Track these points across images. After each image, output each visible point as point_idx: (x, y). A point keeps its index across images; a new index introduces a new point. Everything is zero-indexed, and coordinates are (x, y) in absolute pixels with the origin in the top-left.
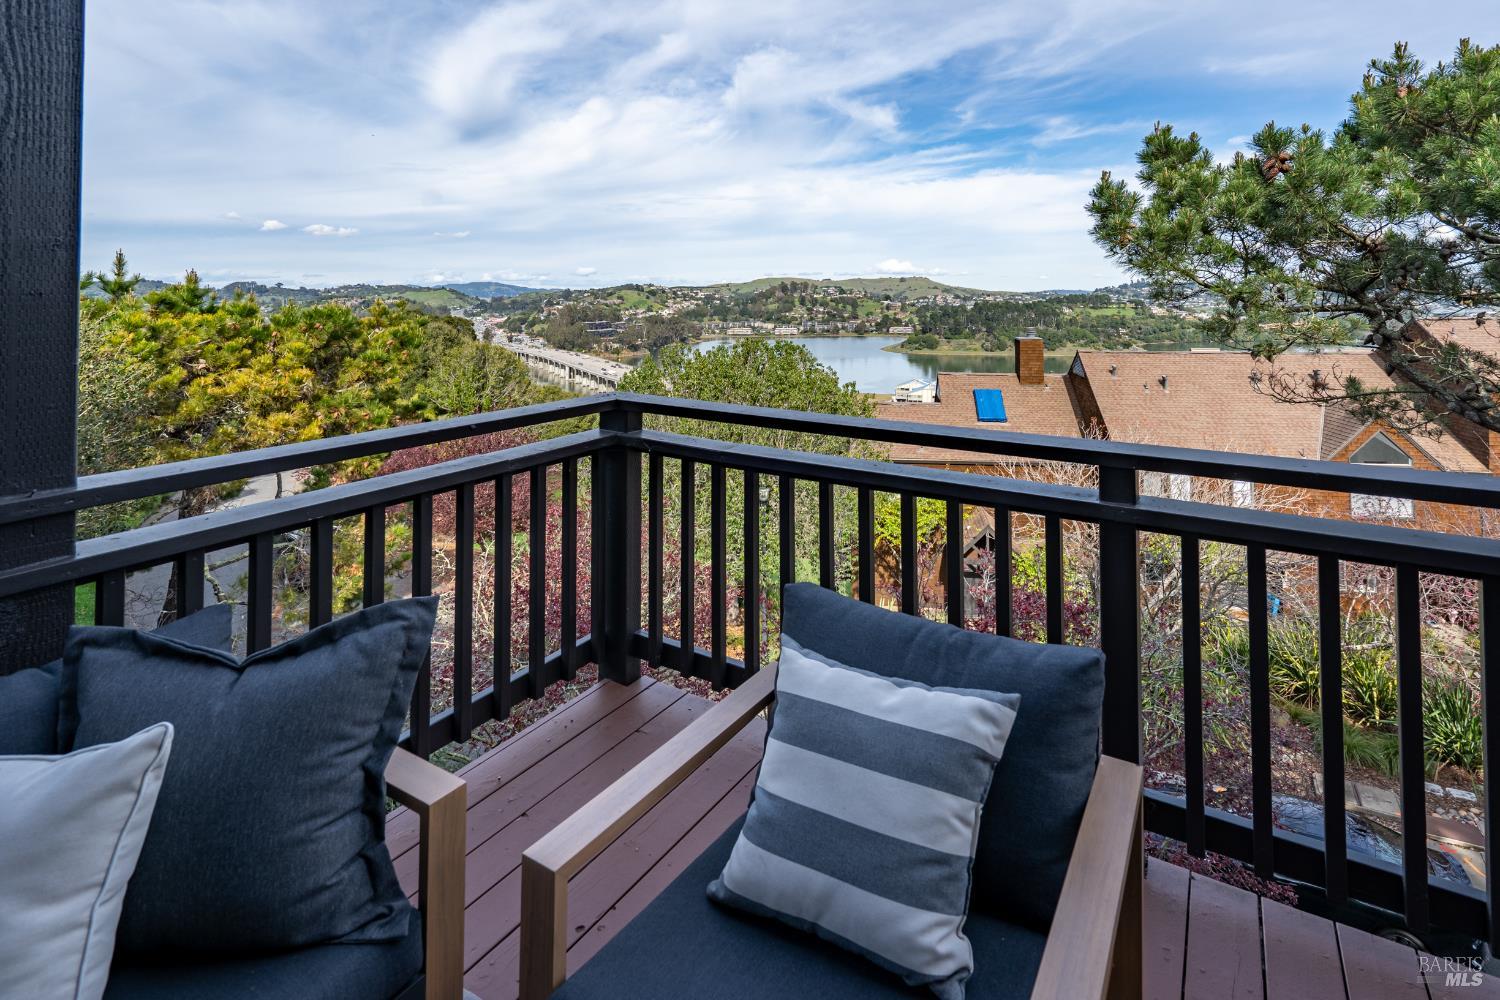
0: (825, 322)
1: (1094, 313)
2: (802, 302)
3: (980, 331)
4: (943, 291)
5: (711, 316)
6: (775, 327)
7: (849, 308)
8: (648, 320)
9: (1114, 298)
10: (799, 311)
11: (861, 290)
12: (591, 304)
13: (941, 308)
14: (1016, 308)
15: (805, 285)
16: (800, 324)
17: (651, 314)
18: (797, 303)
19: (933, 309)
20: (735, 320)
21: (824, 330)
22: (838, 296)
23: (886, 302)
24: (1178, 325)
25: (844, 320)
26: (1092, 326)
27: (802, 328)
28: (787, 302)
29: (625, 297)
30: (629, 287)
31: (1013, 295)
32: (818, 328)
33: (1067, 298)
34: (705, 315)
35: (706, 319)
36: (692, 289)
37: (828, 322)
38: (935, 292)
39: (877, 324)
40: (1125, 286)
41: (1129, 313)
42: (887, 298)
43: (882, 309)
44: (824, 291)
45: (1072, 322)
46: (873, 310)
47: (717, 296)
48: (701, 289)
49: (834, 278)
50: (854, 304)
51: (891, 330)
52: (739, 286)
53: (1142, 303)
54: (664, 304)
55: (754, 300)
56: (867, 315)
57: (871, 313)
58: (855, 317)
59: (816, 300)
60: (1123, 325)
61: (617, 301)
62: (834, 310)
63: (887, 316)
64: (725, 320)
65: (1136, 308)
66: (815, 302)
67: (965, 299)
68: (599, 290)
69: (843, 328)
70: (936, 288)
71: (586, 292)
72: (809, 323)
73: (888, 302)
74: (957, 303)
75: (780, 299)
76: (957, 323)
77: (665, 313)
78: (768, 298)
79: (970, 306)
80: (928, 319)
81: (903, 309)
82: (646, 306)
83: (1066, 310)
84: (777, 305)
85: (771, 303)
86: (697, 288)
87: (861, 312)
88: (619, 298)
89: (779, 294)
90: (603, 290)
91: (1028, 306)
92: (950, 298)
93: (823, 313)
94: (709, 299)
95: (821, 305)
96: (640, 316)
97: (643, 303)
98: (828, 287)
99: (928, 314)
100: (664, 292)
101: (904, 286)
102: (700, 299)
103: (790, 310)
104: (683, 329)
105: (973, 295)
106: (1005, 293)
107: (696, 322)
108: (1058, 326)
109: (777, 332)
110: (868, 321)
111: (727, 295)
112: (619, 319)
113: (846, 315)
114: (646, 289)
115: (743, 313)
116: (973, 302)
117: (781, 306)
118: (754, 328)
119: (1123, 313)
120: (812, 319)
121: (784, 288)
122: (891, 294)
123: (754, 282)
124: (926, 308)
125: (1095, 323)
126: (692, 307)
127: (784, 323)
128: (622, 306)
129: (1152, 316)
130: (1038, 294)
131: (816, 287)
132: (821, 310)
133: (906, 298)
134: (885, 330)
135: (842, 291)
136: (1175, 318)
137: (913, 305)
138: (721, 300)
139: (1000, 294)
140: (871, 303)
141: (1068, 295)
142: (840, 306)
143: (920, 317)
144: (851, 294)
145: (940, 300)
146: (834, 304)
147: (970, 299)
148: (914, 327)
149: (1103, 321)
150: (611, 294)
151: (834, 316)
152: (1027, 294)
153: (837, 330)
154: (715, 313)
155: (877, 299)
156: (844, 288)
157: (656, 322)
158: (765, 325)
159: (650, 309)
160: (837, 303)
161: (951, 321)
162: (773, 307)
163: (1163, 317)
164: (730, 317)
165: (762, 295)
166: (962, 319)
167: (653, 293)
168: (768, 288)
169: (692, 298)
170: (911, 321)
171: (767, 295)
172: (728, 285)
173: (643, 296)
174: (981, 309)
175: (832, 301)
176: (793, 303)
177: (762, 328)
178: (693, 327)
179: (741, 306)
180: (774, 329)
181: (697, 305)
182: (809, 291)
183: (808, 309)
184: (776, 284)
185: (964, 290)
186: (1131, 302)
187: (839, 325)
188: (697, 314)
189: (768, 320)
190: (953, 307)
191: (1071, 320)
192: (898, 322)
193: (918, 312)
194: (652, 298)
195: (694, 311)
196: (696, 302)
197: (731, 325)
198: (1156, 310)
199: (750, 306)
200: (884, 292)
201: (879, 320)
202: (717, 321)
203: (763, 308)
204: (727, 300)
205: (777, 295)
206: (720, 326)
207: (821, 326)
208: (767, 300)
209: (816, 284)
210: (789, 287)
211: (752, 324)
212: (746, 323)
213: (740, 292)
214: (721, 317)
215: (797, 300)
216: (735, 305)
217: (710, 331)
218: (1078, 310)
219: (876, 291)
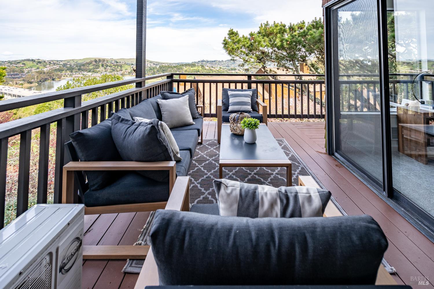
0: (110, 72)
1: (192, 69)
2: (103, 66)
4: (150, 63)
5: (66, 70)
6: (92, 74)
7: (119, 68)
8: (37, 72)
9: (196, 64)
10: (101, 69)
11: (123, 62)
12: (9, 66)
13: (149, 67)
14: (171, 67)
15: (104, 60)
16: (102, 73)
17: (38, 70)
18: (101, 66)
20: (76, 72)
22: (115, 64)
23: (132, 66)
24: (212, 71)
25: (117, 71)
27: (102, 74)
28: (97, 66)
29: (26, 64)
30: (28, 60)
31: (170, 64)
34: (63, 70)
35: (64, 72)
36: (58, 61)
37: (112, 72)
38: (148, 62)
39: (129, 73)
40: (199, 61)
43: (130, 68)
44: (111, 62)
46: (127, 68)
47: (68, 64)
48: (61, 61)
49: (114, 58)
50: (121, 66)
53: (203, 66)
54: (45, 66)
55: (84, 65)
56: (125, 70)
57: (127, 69)
59: (108, 65)
60: (199, 72)
61: (22, 65)
62: (114, 68)
63: (132, 70)
64: (72, 72)
65: (202, 67)
66: (107, 66)
67: (156, 65)
68: (13, 61)
71: (6, 62)
72: (105, 72)
74: (154, 66)
75: (94, 65)
76: (154, 72)
77: (45, 70)
78: (89, 64)
79: (158, 67)
82: (36, 67)
83: (184, 68)
84: (93, 67)
85: (91, 66)
86: (60, 61)
87: (123, 69)
88: (23, 64)
89: (94, 63)
90: (15, 61)
91: (174, 66)
92: (152, 64)
93: (110, 69)
94: (65, 65)
95: (109, 67)
96: (33, 71)
97: (35, 66)
98: (112, 61)
100: (45, 62)
102: (61, 65)
103: (98, 68)
104: (53, 75)
105: (159, 64)
106: (168, 63)
107: (59, 73)
110: (126, 72)
111: (72, 64)
112: (23, 72)
113: (118, 70)
114: (36, 61)
115: (79, 70)
116: (159, 66)
117: (94, 67)
118: (83, 75)
119: (199, 68)
120: (106, 71)
121: (96, 61)
122: (133, 63)
123: (84, 59)
125: (192, 71)
126: (58, 67)
127: (95, 73)
128: (25, 67)
129: (206, 69)
130: (177, 63)
131: (108, 61)
134: (131, 74)
135: (117, 62)
136: (211, 69)
138: (71, 65)
139: (167, 63)
140: (127, 66)
141: (185, 64)
142: (116, 67)
144: (120, 63)
145: (149, 65)
146: (114, 66)
147: (158, 65)
149: (194, 71)
150: (19, 63)
151: (114, 70)
152: (174, 63)
154: (68, 70)
155: (129, 65)
157: (41, 73)
159: (38, 68)
160: (115, 66)
161: (152, 71)
163: (208, 69)
164: (74, 71)
165: (87, 63)
166: (156, 70)
167: (40, 62)
168: (90, 61)
169: (58, 64)
171: (89, 63)
172: (73, 60)
173: (35, 64)
174: (161, 67)
176: (99, 66)
177: (87, 74)
178: (58, 75)
179: (79, 67)
180: (92, 75)
181: (60, 67)
182: (105, 62)
183: (104, 68)
184: (93, 60)
185: (156, 62)
186: (201, 65)
187: (116, 73)
188: (60, 70)
189: (90, 72)
191: (186, 71)
194: (39, 64)
195: (58, 69)
196: (59, 66)
197: (74, 73)
198: (207, 68)
199: (82, 67)
200: (131, 63)
201: (129, 71)
202: (68, 72)
203: (87, 68)
204: (73, 65)
205: (93, 63)
206: (70, 74)
207: (109, 74)
208: (89, 65)
209: (108, 60)
210: (98, 61)
211: (83, 73)
212: (81, 73)
213: (78, 62)
214: (70, 71)
215: (100, 65)
216: (76, 67)
217: (65, 76)
218: (187, 68)
219: (128, 63)
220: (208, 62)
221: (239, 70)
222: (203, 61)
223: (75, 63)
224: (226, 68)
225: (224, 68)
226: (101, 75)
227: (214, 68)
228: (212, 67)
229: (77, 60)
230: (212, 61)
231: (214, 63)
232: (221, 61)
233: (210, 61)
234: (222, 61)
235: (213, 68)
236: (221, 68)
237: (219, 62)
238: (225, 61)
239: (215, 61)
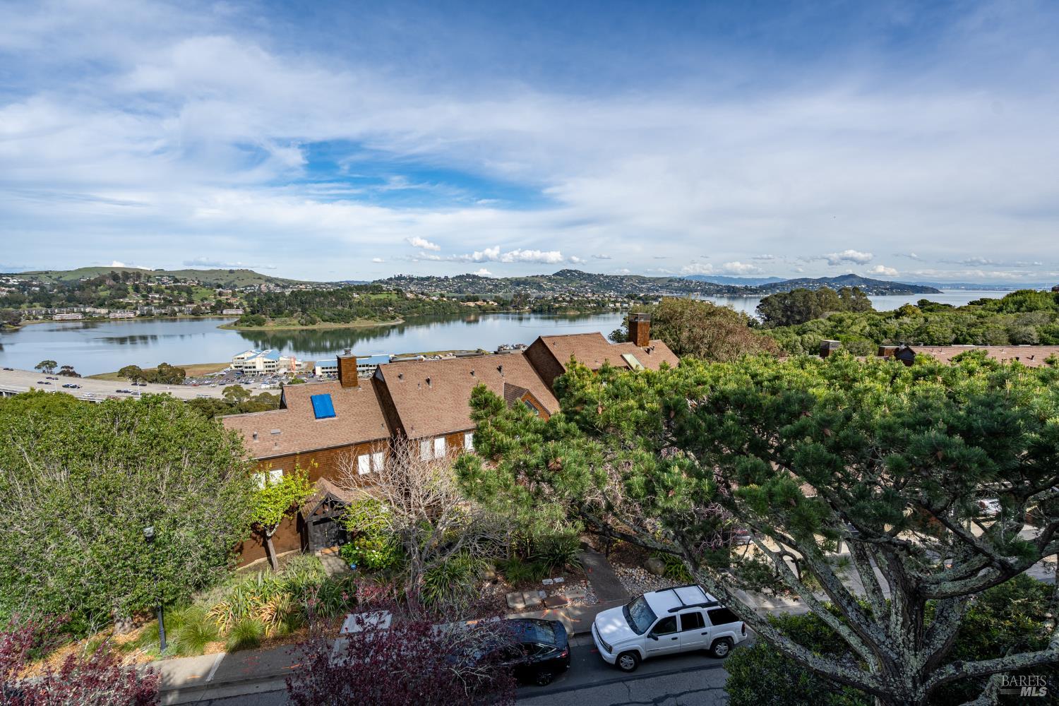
0: (160, 306)
1: (373, 297)
2: (137, 289)
3: (297, 311)
4: (266, 281)
5: (31, 302)
6: (109, 312)
7: (184, 294)
9: (384, 287)
10: (133, 298)
11: (194, 279)
13: (265, 294)
14: (322, 294)
15: (138, 274)
16: (136, 309)
18: (130, 290)
19: (259, 295)
20: (62, 306)
21: (161, 314)
22: (172, 284)
23: (218, 290)
24: (421, 304)
25: (180, 304)
26: (372, 306)
27: (138, 312)
28: (119, 289)
31: (319, 284)
32: (155, 311)
33: (355, 287)
34: (22, 302)
35: (24, 306)
37: (165, 306)
38: (260, 281)
39: (212, 308)
40: (391, 279)
41: (394, 297)
42: (219, 286)
43: (215, 295)
44: (158, 280)
45: (359, 303)
46: (207, 296)
47: (34, 283)
48: (12, 275)
49: (167, 269)
50: (189, 291)
51: (225, 312)
52: (60, 274)
53: (401, 291)
55: (81, 288)
56: (202, 300)
57: (206, 299)
58: (191, 302)
59: (150, 288)
60: (391, 305)
62: (171, 296)
63: (220, 301)
64: (49, 306)
65: (398, 294)
66: (150, 290)
67: (284, 287)
69: (180, 311)
70: (260, 278)
72: (146, 308)
73: (221, 289)
74: (278, 290)
75: (110, 287)
76: (279, 306)
78: (97, 286)
79: (288, 292)
80: (256, 303)
81: (234, 295)
83: (355, 295)
84: (109, 292)
85: (102, 290)
86: (7, 275)
87: (195, 297)
89: (110, 282)
91: (330, 293)
92: (272, 286)
93: (159, 299)
94: (24, 286)
95: (156, 292)
98: (161, 276)
99: (256, 299)
101: (232, 277)
102: (14, 286)
103: (124, 296)
105: (290, 284)
106: (313, 283)
107: (11, 309)
108: (351, 306)
109: (111, 316)
110: (203, 305)
111: (47, 283)
115: (70, 300)
116: (290, 290)
117: (114, 293)
118: (84, 313)
119: (390, 297)
120: (148, 304)
121: (114, 276)
122: (222, 283)
123: (79, 270)
124: (253, 294)
125: (373, 304)
126: (4, 294)
127: (118, 308)
129: (407, 299)
130: (337, 284)
132: (157, 296)
133: (235, 286)
134: (219, 312)
135: (176, 281)
136: (420, 300)
137: (242, 292)
138: (42, 287)
139: (310, 283)
140: (204, 290)
141: (356, 284)
142: (176, 292)
143: (249, 302)
144: (185, 282)
145: (264, 288)
146: (169, 291)
147: (288, 287)
148: (244, 309)
149: (379, 303)
151: (170, 301)
152: (329, 284)
153: (174, 313)
154: (35, 300)
155: (211, 286)
156: (177, 277)
158: (98, 311)
160: (173, 291)
161: (275, 304)
162: (104, 294)
163: (413, 300)
164: (54, 303)
165: (89, 283)
166: (283, 302)
170: (241, 304)
171: (99, 282)
172: (47, 273)
174: (296, 295)
175: (166, 288)
176: (126, 290)
177: (94, 312)
178: (7, 314)
179: (67, 293)
180: (108, 314)
181: (9, 291)
182: (142, 280)
183: (143, 296)
184: (107, 273)
185: (283, 280)
186: (395, 290)
187: (176, 309)
189: (101, 305)
190: (275, 294)
192: (230, 306)
193: (246, 297)
195: (6, 298)
196: (7, 289)
197: (56, 311)
198: (409, 295)
199: (77, 293)
200: (215, 282)
201: (213, 304)
202: (38, 308)
203: (93, 295)
204: (48, 287)
205: (107, 283)
206: (43, 312)
207: (158, 311)
208: (97, 288)
209: (149, 274)
210: (120, 275)
211: (82, 310)
212: (75, 309)
213: (63, 279)
214: (43, 304)
215: (130, 287)
216: (59, 292)
217: (32, 317)
218: (363, 295)
219: (208, 281)
220: (412, 279)
221: (484, 301)
222: (400, 278)
223: (56, 282)
224: (456, 295)
225: (450, 295)
226: (135, 313)
227: (428, 296)
228: (422, 294)
229: (58, 272)
230: (423, 279)
231: (427, 283)
232: (443, 277)
233: (417, 279)
234: (446, 278)
235: (424, 297)
236: (442, 296)
237: (439, 279)
238: (453, 279)
239: (428, 279)
